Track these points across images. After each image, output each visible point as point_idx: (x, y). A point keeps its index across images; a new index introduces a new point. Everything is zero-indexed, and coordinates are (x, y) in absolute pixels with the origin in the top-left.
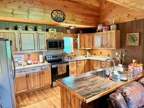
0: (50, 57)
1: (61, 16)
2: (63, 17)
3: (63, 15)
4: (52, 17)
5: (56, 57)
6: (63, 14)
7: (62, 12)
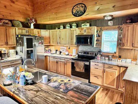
0: (82, 53)
1: (81, 10)
2: (84, 9)
3: (83, 8)
4: (72, 13)
5: (88, 53)
6: (83, 6)
7: (83, 4)
